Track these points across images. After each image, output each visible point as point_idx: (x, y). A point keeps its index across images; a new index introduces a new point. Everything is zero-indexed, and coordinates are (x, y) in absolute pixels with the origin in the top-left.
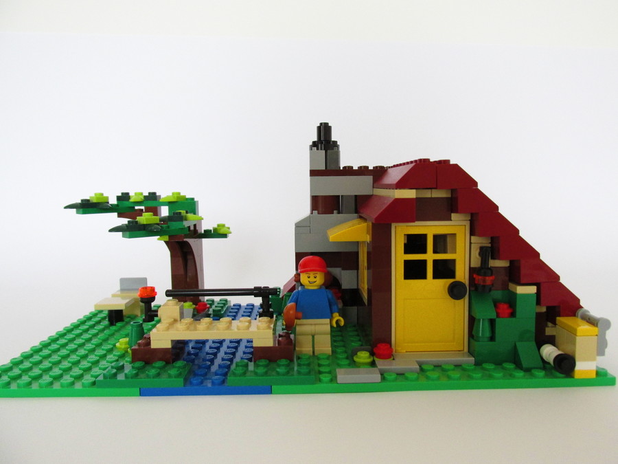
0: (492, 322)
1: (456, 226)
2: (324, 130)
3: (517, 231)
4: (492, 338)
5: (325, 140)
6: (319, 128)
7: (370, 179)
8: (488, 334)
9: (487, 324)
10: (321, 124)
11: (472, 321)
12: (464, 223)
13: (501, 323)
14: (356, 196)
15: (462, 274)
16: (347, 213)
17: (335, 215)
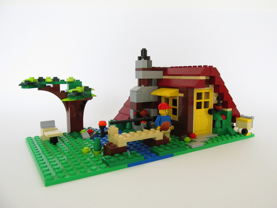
0: (221, 121)
1: (210, 89)
2: (144, 51)
3: (228, 91)
4: (221, 127)
5: (144, 56)
6: (142, 51)
7: (162, 72)
8: (220, 126)
9: (220, 123)
10: (143, 49)
11: (214, 122)
12: (212, 88)
13: (224, 121)
14: (157, 79)
15: (211, 106)
16: (154, 86)
17: (150, 87)
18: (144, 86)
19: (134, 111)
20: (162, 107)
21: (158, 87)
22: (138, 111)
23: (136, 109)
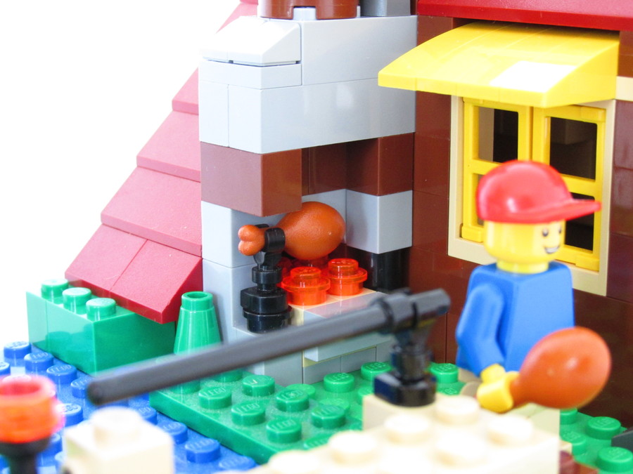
16: (391, 12)
17: (358, 23)
18: (319, 17)
19: (239, 217)
20: (511, 204)
21: (415, 17)
22: (272, 220)
23: (256, 208)
